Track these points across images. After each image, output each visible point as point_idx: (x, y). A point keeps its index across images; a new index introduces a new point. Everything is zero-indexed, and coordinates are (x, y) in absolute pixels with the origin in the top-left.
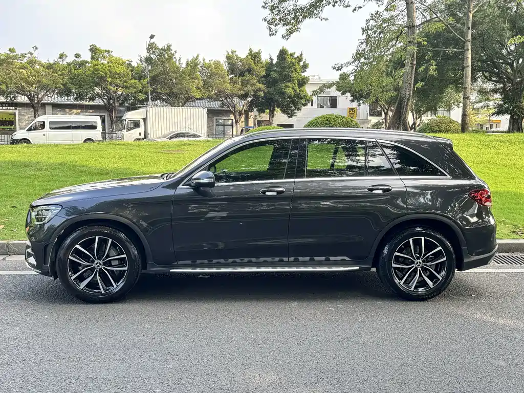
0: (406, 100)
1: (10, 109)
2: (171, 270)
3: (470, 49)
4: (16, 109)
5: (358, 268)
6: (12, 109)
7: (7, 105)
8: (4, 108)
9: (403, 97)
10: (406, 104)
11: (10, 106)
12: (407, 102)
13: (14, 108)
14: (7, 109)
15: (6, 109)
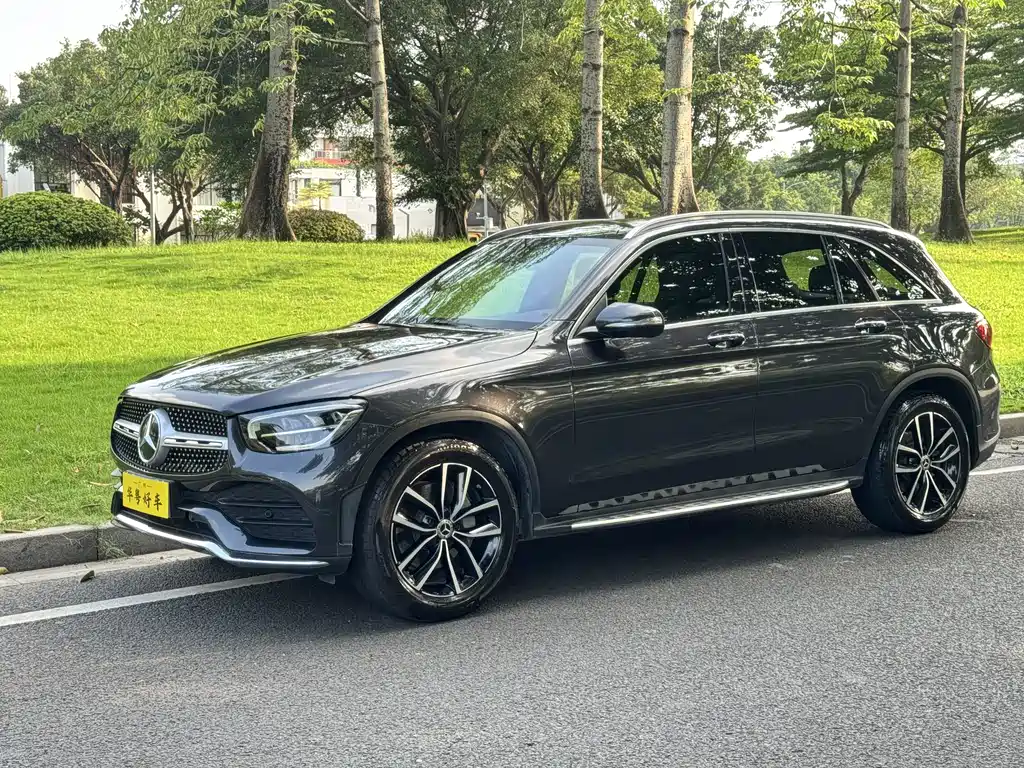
0: (280, 160)
2: (574, 526)
3: (380, 39)
9: (272, 154)
10: (279, 169)
12: (283, 165)
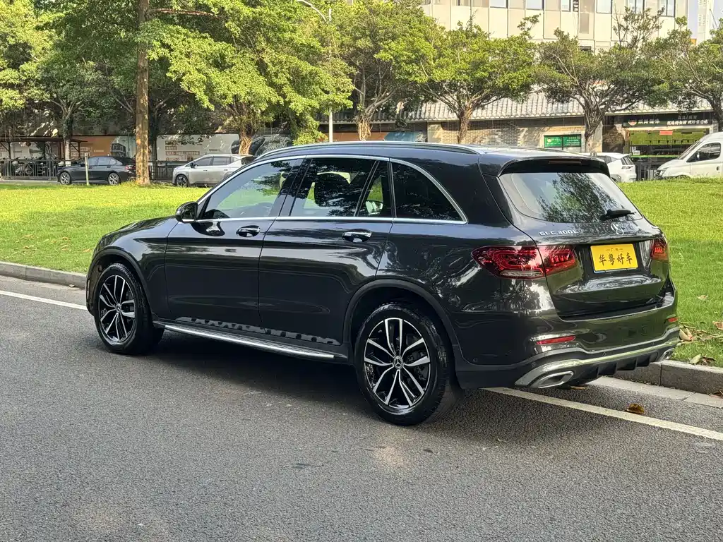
1: (700, 124)
4: (710, 123)
5: (332, 356)
6: (704, 124)
7: (695, 117)
8: (690, 122)
11: (701, 119)
13: (706, 121)
14: (696, 124)
15: (693, 124)
